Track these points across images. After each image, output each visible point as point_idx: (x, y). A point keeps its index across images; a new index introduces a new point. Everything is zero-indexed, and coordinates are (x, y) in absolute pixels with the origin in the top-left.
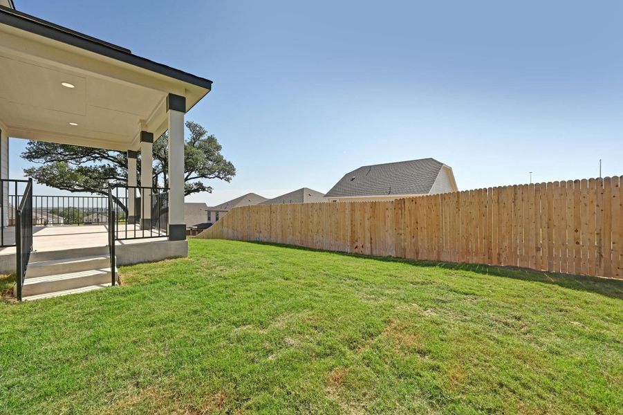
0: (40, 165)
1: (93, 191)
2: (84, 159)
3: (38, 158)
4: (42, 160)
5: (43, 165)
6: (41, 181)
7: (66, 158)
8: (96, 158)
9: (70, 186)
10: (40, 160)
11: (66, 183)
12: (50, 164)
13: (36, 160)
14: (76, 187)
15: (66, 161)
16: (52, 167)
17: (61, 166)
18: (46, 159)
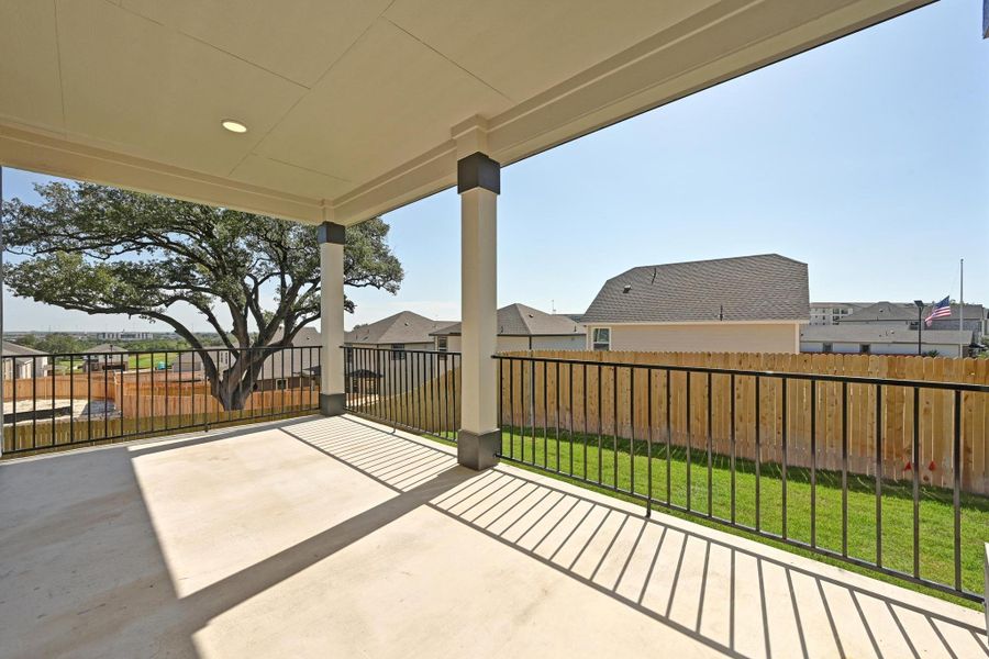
0: (24, 258)
1: (131, 312)
2: (118, 248)
3: (20, 243)
4: (29, 249)
5: (29, 258)
6: (23, 291)
7: (79, 245)
8: (144, 245)
9: (86, 303)
10: (26, 248)
11: (78, 296)
12: (43, 256)
13: (17, 249)
14: (99, 305)
15: (79, 251)
16: (47, 263)
17: (67, 262)
18: (37, 246)
